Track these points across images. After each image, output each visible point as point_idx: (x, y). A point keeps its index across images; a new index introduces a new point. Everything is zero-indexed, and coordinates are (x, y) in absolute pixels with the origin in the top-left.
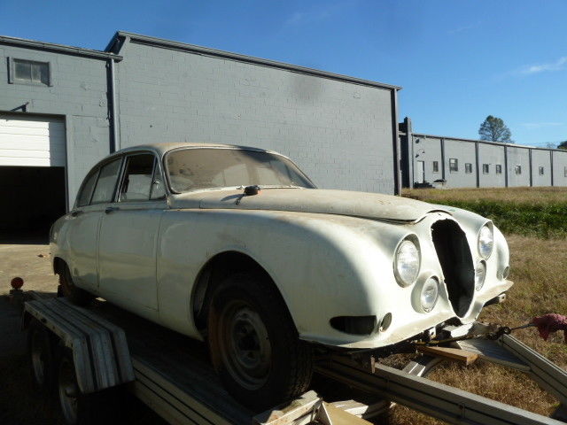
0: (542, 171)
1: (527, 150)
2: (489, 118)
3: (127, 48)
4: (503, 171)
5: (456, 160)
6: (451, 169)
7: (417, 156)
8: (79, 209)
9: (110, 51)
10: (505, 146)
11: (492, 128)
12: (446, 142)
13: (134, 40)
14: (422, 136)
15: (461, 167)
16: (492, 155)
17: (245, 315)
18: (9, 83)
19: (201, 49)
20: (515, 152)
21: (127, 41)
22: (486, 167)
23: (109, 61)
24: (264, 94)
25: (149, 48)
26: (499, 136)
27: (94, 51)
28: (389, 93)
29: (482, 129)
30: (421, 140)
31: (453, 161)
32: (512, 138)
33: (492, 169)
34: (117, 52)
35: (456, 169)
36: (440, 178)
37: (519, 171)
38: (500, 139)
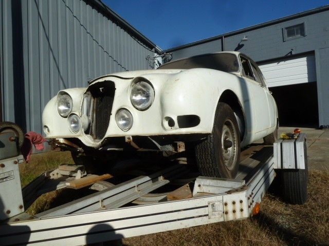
18: (284, 41)
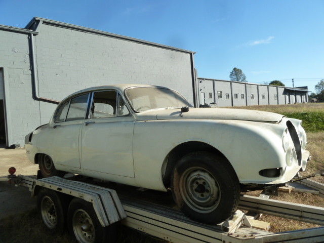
0: (264, 97)
1: (256, 86)
2: (235, 69)
3: (41, 27)
4: (245, 97)
5: (221, 92)
6: (218, 97)
7: (201, 90)
8: (57, 124)
9: (29, 29)
10: (245, 84)
11: (236, 74)
12: (215, 82)
13: (45, 23)
14: (203, 79)
15: (224, 95)
16: (238, 89)
17: (198, 175)
19: (86, 29)
20: (250, 87)
21: (41, 23)
22: (236, 95)
23: (30, 35)
24: (122, 55)
25: (54, 28)
26: (240, 78)
27: (20, 29)
28: (189, 55)
29: (231, 75)
30: (202, 81)
31: (219, 93)
32: (246, 80)
33: (239, 96)
34: (34, 30)
35: (221, 97)
36: (213, 102)
37: (253, 97)
38: (240, 80)
